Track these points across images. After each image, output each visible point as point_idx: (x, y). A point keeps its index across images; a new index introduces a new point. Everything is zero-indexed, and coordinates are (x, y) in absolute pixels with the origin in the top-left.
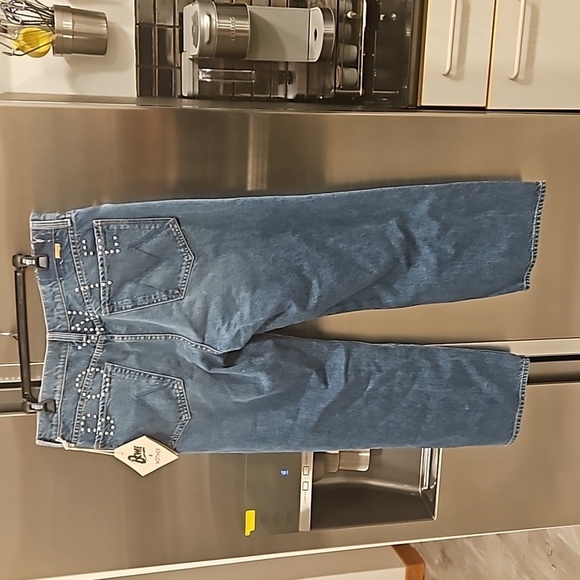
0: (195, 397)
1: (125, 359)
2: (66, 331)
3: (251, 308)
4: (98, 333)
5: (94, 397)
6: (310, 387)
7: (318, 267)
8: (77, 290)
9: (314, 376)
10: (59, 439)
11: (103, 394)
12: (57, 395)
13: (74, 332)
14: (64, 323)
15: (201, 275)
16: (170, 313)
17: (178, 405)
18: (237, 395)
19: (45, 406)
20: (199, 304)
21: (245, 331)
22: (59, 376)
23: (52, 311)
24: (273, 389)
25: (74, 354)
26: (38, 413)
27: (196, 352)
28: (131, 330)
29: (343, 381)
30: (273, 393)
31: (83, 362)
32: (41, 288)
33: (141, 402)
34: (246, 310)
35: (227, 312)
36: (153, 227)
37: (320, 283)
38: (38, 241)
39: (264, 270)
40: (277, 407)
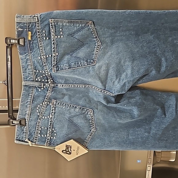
0: (99, 119)
1: (63, 98)
2: (33, 81)
3: (132, 71)
4: (49, 82)
5: (46, 118)
6: (157, 117)
7: (165, 51)
8: (39, 58)
9: (159, 110)
10: (27, 140)
11: (51, 116)
12: (27, 116)
13: (37, 81)
14: (32, 76)
15: (104, 53)
16: (89, 72)
17: (90, 123)
18: (121, 119)
19: (20, 122)
20: (104, 68)
21: (129, 83)
22: (28, 106)
23: (26, 69)
24: (139, 116)
25: (37, 93)
26: (16, 126)
27: (101, 94)
28: (67, 82)
29: (174, 113)
30: (139, 118)
31: (41, 98)
32: (20, 56)
33: (70, 121)
34: (129, 71)
35: (119, 73)
36: (80, 26)
37: (166, 60)
38: (20, 29)
39: (137, 51)
40: (139, 127)
